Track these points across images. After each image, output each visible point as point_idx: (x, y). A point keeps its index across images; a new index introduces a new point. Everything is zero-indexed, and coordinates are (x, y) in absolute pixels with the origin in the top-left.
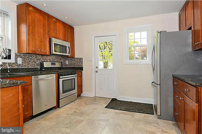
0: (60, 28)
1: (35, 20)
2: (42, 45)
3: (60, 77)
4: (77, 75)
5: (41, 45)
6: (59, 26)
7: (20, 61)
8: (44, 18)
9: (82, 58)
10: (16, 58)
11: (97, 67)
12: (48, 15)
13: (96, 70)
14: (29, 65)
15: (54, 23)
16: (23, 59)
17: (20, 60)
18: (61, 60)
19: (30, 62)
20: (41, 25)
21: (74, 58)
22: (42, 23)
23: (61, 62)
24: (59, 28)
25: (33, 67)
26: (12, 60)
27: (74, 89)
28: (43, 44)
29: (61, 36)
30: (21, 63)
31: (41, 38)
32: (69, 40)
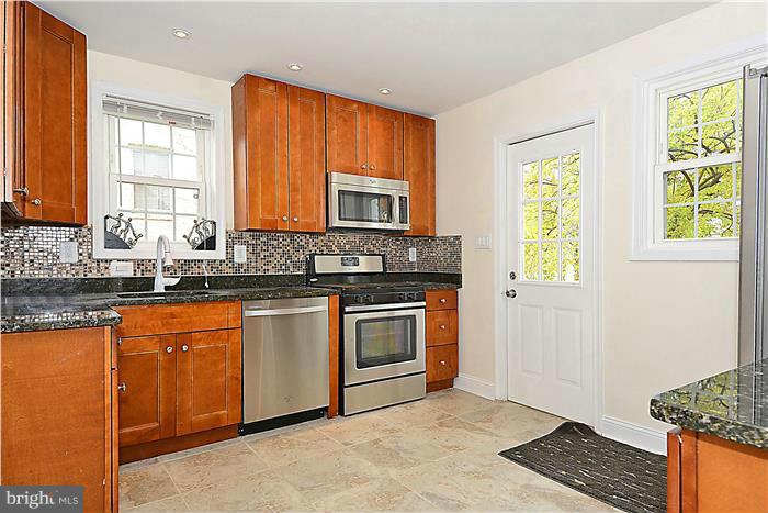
0: (368, 132)
1: (272, 124)
2: (297, 202)
3: (347, 309)
4: (424, 304)
5: (295, 202)
6: (364, 126)
7: (241, 254)
8: (306, 110)
9: (457, 238)
10: (229, 246)
11: (513, 276)
12: (321, 97)
13: (511, 285)
14: (270, 267)
15: (345, 120)
16: (251, 249)
17: (240, 251)
18: (384, 246)
19: (272, 255)
20: (295, 136)
21: (433, 238)
22: (298, 129)
23: (383, 256)
24: (363, 133)
25: (281, 273)
26: (220, 253)
27: (413, 357)
28: (299, 197)
29: (375, 162)
30: (245, 260)
31: (295, 176)
32: (410, 173)
